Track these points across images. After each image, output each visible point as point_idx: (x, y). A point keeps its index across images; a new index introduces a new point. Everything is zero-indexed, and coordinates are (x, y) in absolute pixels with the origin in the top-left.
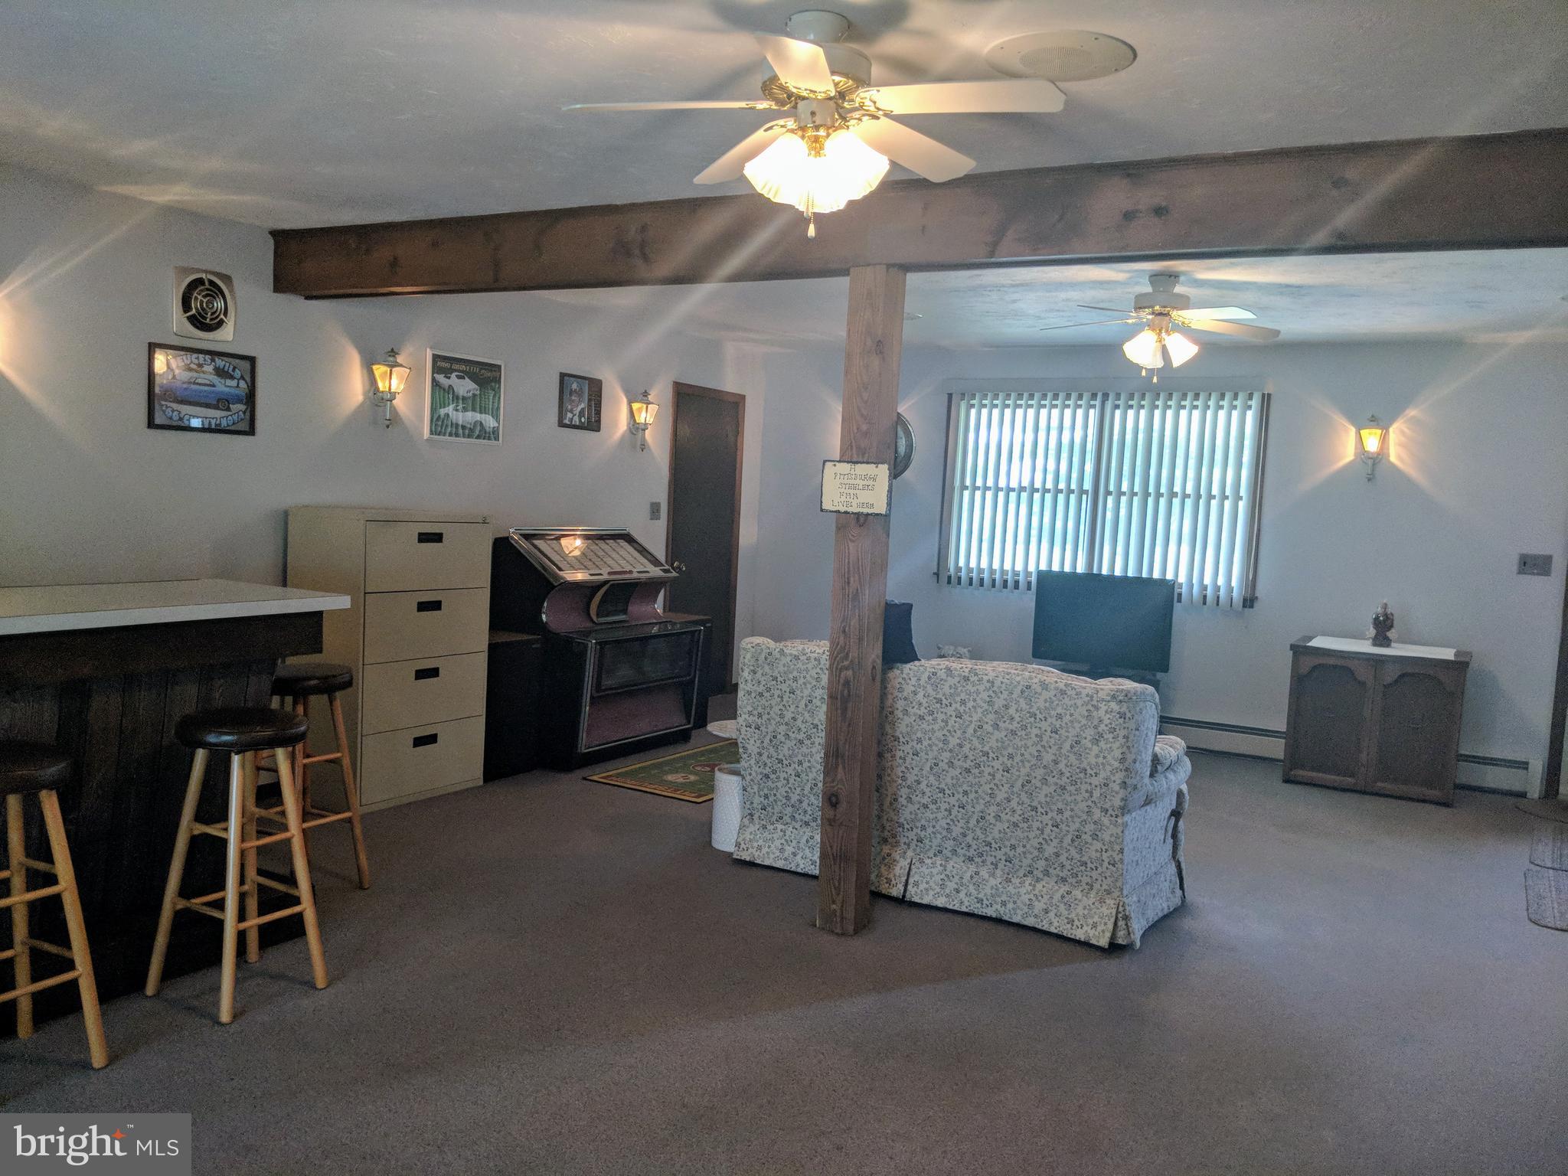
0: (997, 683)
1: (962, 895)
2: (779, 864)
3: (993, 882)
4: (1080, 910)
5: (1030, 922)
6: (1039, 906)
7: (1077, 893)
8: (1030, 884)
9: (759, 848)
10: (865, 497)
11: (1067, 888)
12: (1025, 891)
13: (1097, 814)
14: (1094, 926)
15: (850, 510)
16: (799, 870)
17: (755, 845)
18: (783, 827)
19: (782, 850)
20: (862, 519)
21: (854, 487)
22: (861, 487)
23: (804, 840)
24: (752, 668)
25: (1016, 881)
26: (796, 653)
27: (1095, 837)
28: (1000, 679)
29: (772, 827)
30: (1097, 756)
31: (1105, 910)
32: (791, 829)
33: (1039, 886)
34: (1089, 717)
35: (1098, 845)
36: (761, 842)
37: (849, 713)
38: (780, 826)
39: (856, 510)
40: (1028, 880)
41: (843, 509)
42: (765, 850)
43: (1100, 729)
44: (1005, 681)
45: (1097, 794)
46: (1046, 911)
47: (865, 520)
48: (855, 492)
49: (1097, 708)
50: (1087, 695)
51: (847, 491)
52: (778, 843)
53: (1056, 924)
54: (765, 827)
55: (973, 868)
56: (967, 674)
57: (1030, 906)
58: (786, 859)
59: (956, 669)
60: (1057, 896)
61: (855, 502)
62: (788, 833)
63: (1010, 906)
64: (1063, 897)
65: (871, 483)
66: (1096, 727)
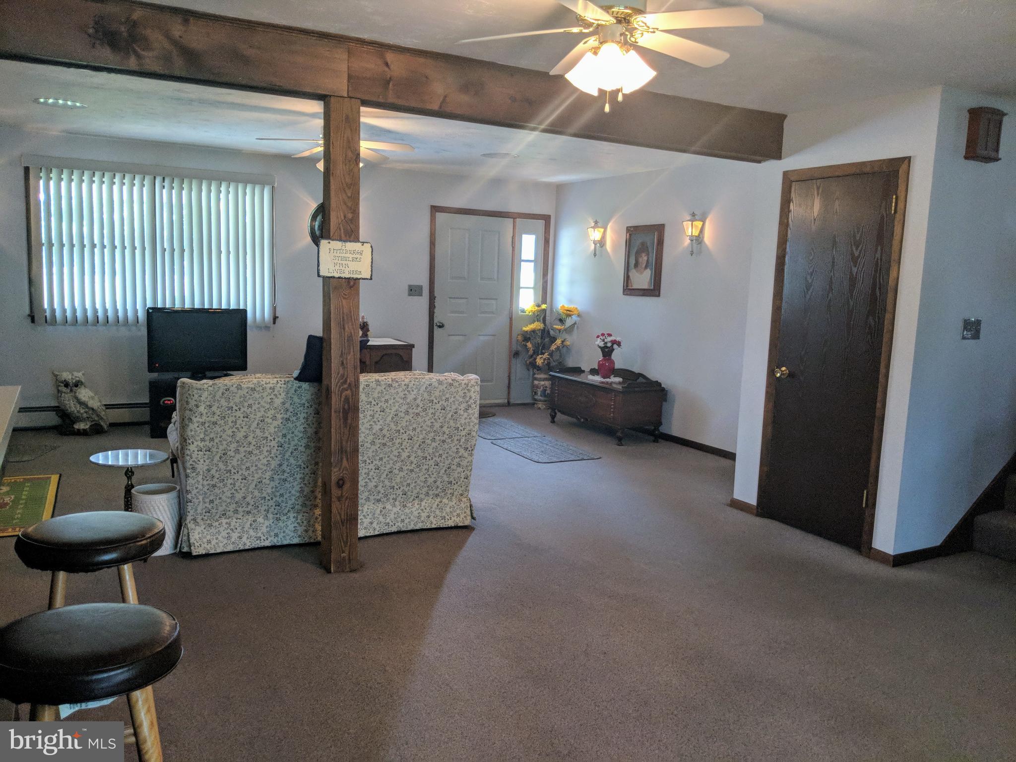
0: (411, 385)
1: (375, 525)
2: (230, 548)
3: (395, 510)
4: (448, 510)
5: (419, 526)
6: (424, 515)
7: (445, 501)
8: (418, 504)
9: (209, 542)
10: (353, 266)
11: (439, 500)
12: (415, 509)
13: (462, 451)
14: (458, 515)
15: (343, 275)
16: (247, 547)
17: (205, 540)
18: (228, 521)
19: (229, 538)
20: (352, 283)
21: (346, 259)
22: (351, 259)
23: (248, 525)
24: (208, 403)
25: (409, 505)
26: (253, 386)
27: (459, 465)
28: (413, 382)
29: (217, 523)
30: (465, 419)
31: (463, 505)
32: (235, 520)
33: (423, 504)
34: (464, 397)
35: (459, 470)
36: (209, 537)
37: (349, 421)
38: (224, 521)
39: (347, 275)
40: (416, 502)
41: (337, 275)
42: (214, 542)
43: (469, 403)
44: (416, 383)
45: (463, 440)
46: (429, 517)
47: (354, 283)
48: (346, 262)
49: (469, 390)
50: (465, 384)
51: (339, 262)
52: (224, 534)
53: (435, 522)
54: (210, 526)
55: (381, 506)
56: (391, 383)
57: (419, 517)
58: (233, 543)
59: (382, 381)
60: (435, 506)
61: (347, 270)
62: (233, 524)
63: (407, 521)
64: (438, 505)
65: (358, 256)
66: (467, 402)
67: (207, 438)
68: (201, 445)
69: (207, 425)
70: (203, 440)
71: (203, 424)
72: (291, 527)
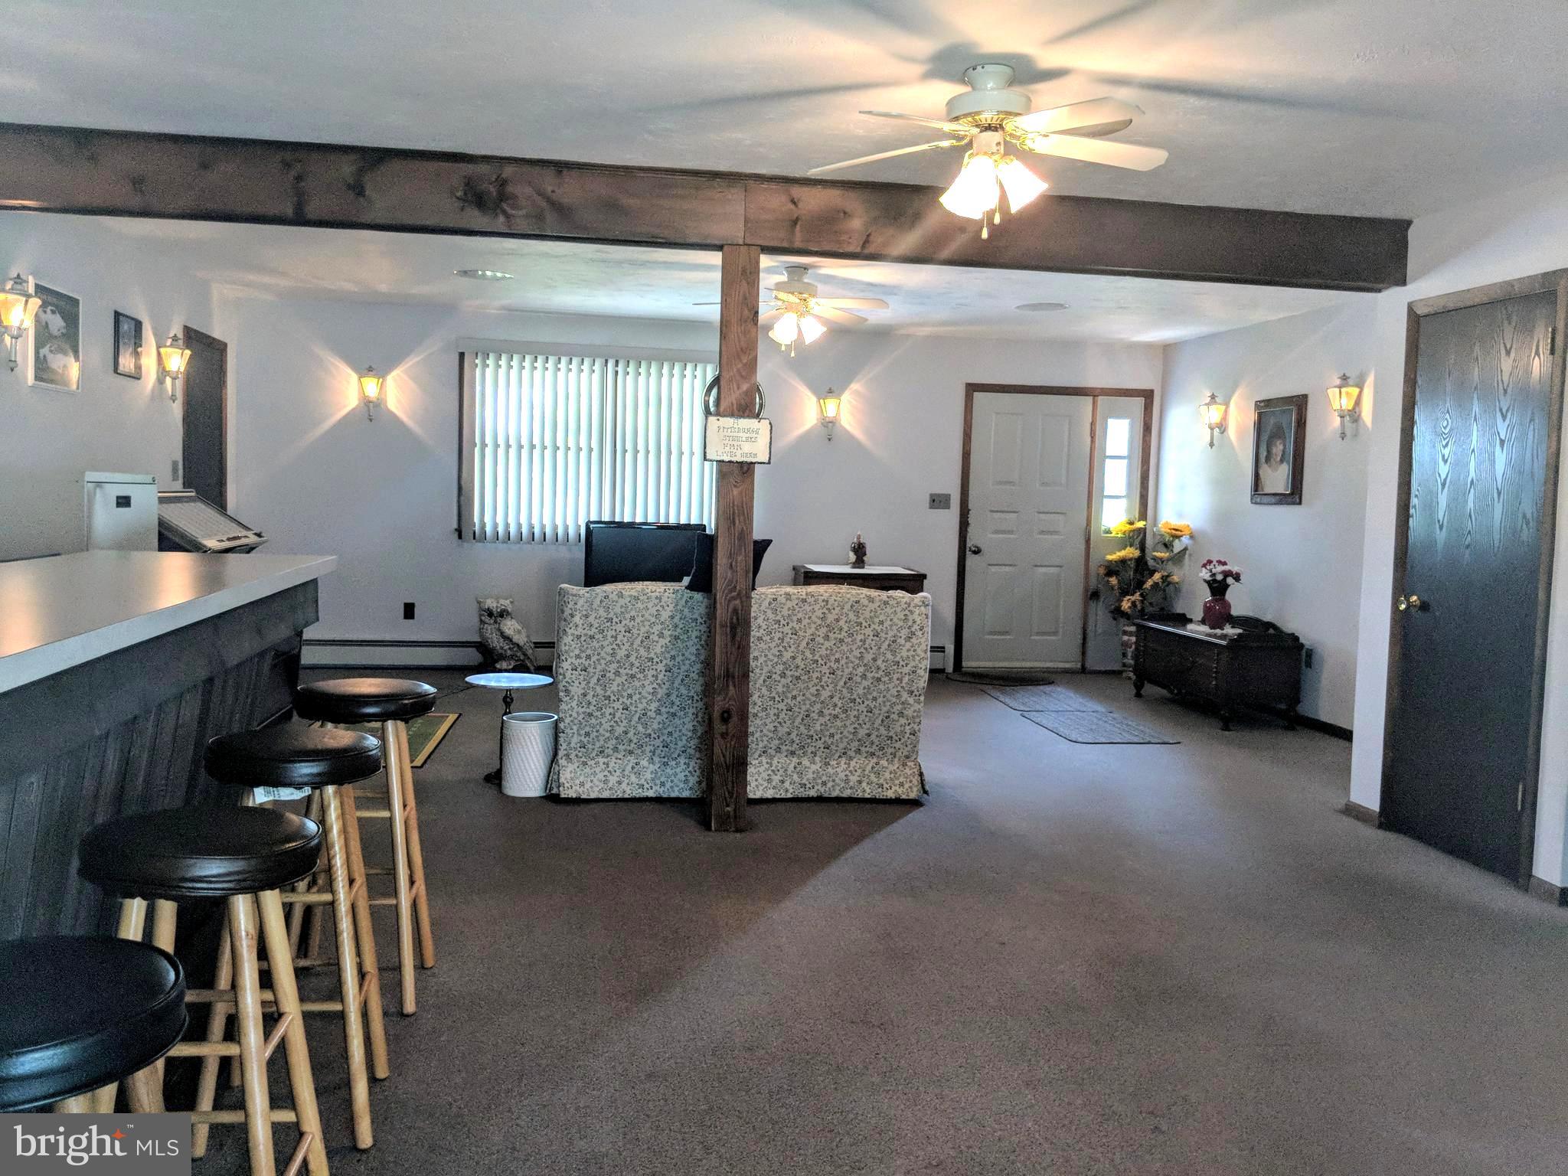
0: (831, 601)
1: (787, 784)
2: (606, 795)
3: (814, 767)
4: (887, 775)
5: (847, 793)
6: (854, 779)
7: (884, 763)
8: (845, 763)
9: (582, 784)
10: (747, 448)
11: (875, 760)
12: (842, 770)
13: (905, 695)
14: (901, 785)
15: (734, 459)
16: (626, 796)
17: (577, 782)
18: (606, 760)
19: (606, 782)
20: (745, 468)
21: (737, 439)
22: (744, 439)
23: (629, 768)
24: (584, 613)
25: (833, 763)
26: (636, 594)
27: (901, 714)
28: (834, 597)
29: (593, 762)
30: (908, 650)
31: (908, 771)
32: (614, 760)
33: (853, 763)
34: (906, 619)
35: (903, 721)
36: (582, 779)
37: (738, 638)
38: (601, 760)
39: (740, 460)
40: (843, 760)
41: (727, 459)
42: (588, 785)
43: (913, 629)
44: (838, 599)
45: (906, 679)
46: (860, 782)
47: (748, 469)
48: (739, 443)
49: (911, 612)
50: (906, 603)
51: (730, 443)
52: (601, 776)
53: (868, 791)
54: (585, 764)
55: (795, 760)
56: (804, 597)
57: (847, 781)
58: (611, 789)
59: (794, 594)
60: (869, 768)
61: (739, 453)
62: (612, 764)
63: (830, 785)
64: (873, 768)
65: (754, 435)
66: (909, 628)
67: (583, 655)
68: (577, 662)
69: (583, 639)
70: (578, 657)
71: (579, 637)
72: (681, 776)
